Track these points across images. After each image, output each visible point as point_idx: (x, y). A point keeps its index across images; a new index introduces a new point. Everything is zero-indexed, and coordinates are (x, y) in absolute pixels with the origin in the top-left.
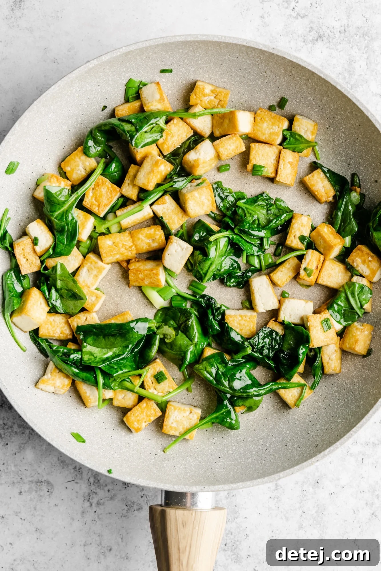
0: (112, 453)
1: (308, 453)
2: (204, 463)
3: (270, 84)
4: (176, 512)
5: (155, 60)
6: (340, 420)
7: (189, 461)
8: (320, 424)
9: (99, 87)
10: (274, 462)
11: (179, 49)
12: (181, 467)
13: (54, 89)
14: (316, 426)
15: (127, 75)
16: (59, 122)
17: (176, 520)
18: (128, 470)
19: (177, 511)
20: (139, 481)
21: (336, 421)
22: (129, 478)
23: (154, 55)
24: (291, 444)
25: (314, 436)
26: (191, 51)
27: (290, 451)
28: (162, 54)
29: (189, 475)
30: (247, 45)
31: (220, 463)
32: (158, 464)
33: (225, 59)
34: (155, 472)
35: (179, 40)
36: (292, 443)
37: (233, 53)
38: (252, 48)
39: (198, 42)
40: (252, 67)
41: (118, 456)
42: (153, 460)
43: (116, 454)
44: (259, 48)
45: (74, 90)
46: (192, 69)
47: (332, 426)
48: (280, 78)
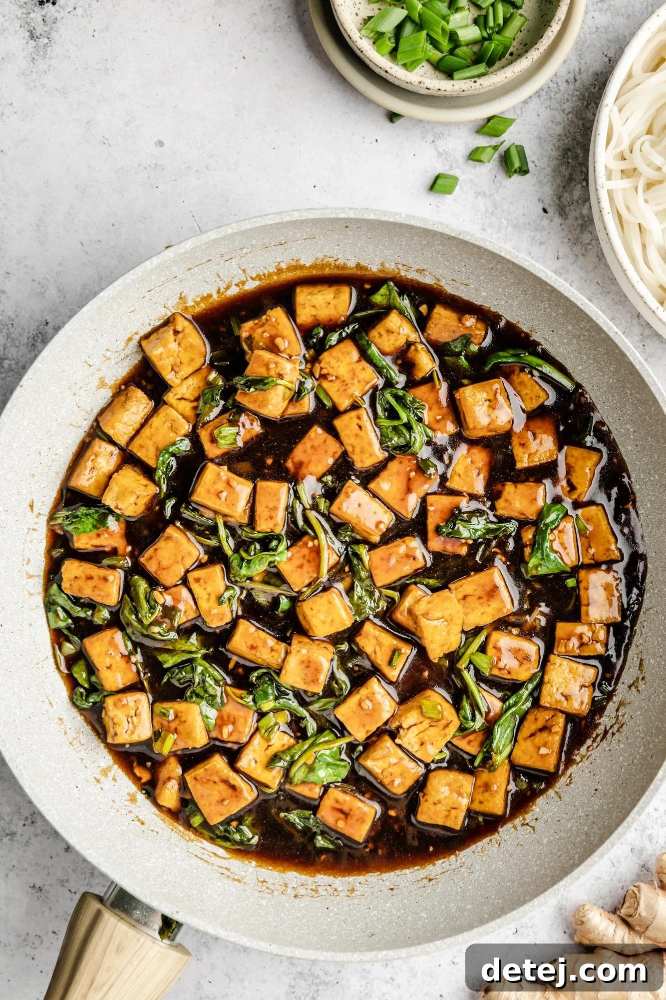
0: (71, 786)
1: (354, 939)
2: (195, 871)
3: (583, 375)
4: (117, 924)
5: (438, 253)
6: (425, 916)
7: (176, 857)
8: (393, 904)
9: (337, 247)
10: (297, 925)
11: (481, 258)
12: (160, 860)
13: (270, 219)
14: (386, 902)
15: (386, 251)
16: (252, 266)
17: (111, 938)
18: (81, 825)
19: (119, 923)
20: (89, 852)
21: (418, 912)
22: (76, 840)
23: (440, 247)
24: (336, 910)
25: (375, 918)
26: (497, 270)
27: (329, 920)
28: (453, 251)
29: (165, 878)
30: (582, 307)
31: (219, 884)
32: (129, 837)
33: (538, 306)
34: (119, 848)
35: (488, 248)
36: (338, 910)
37: (556, 305)
38: (586, 315)
39: (514, 264)
40: (571, 339)
41: (77, 796)
42: (125, 828)
43: (76, 790)
44: (597, 322)
45: (299, 234)
46: (484, 294)
47: (408, 916)
48: (604, 376)
